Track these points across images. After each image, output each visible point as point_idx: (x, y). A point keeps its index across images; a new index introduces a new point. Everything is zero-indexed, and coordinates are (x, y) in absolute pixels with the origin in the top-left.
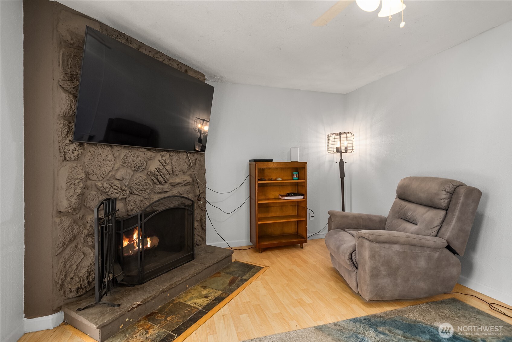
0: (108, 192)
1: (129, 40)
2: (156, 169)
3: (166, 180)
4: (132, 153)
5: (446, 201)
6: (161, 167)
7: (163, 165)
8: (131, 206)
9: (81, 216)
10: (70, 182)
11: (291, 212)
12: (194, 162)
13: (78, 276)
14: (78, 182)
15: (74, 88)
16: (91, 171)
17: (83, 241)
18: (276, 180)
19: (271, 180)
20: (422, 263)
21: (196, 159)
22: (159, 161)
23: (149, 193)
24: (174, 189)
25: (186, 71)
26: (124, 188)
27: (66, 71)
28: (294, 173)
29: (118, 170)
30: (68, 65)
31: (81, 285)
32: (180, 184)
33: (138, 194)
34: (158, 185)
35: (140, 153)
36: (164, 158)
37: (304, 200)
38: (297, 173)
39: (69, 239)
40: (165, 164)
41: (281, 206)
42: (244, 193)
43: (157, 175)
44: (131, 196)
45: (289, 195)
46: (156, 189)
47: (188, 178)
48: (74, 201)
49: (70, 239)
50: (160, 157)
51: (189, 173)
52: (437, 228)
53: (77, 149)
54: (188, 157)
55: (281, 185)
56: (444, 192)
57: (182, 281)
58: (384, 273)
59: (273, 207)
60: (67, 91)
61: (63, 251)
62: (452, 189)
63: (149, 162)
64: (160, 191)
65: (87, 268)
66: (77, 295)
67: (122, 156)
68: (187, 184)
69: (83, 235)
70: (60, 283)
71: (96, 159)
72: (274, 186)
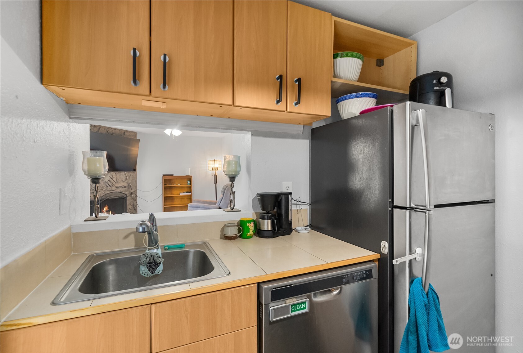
2: (108, 180)
3: (113, 185)
6: (111, 179)
11: (187, 202)
12: (129, 176)
18: (177, 185)
19: (174, 185)
21: (131, 175)
23: (105, 191)
24: (118, 189)
25: (124, 133)
28: (188, 181)
32: (121, 187)
33: (99, 191)
34: (109, 187)
36: (112, 175)
37: (192, 195)
41: (181, 199)
43: (108, 183)
45: (184, 192)
47: (125, 184)
50: (110, 175)
51: (126, 181)
54: (125, 174)
55: (181, 188)
59: (176, 199)
64: (110, 190)
68: (125, 187)
72: (177, 188)
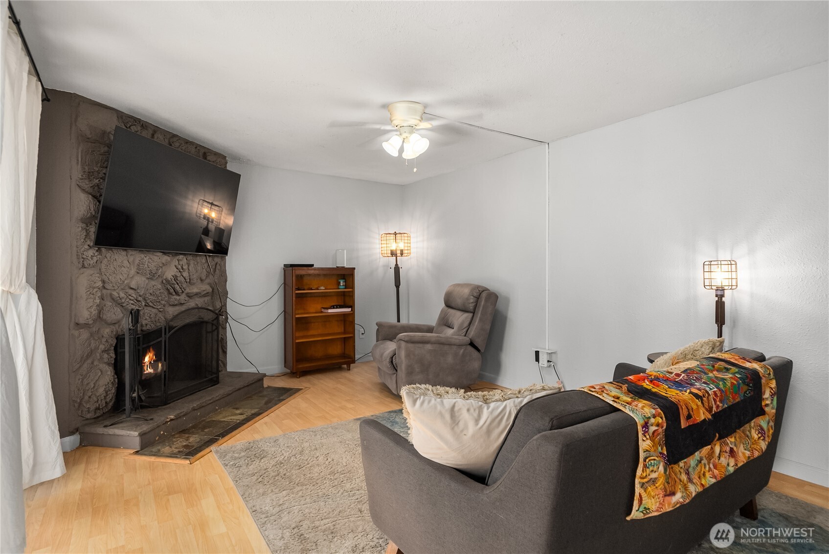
0: (123, 303)
1: (144, 125)
2: (173, 276)
3: (183, 290)
4: (148, 257)
5: (473, 304)
6: (179, 274)
7: (180, 272)
8: (146, 319)
9: (97, 329)
10: (89, 291)
11: (337, 328)
12: (214, 267)
13: (96, 395)
14: (96, 291)
15: (91, 187)
16: (106, 279)
17: (99, 358)
18: (318, 289)
19: (312, 289)
20: (450, 359)
21: (216, 264)
22: (176, 266)
23: (164, 306)
24: (191, 300)
25: (205, 154)
26: (140, 298)
27: (84, 169)
28: (339, 281)
29: (132, 277)
30: (86, 162)
31: (99, 405)
32: (198, 294)
33: (153, 305)
34: (173, 295)
35: (156, 258)
36: (181, 263)
37: (352, 312)
38: (344, 280)
39: (87, 353)
40: (182, 271)
41: (324, 321)
42: (275, 307)
43: (173, 284)
44: (145, 308)
45: (333, 307)
46: (172, 300)
47: (206, 288)
48: (94, 312)
49: (88, 354)
50: (177, 262)
51: (208, 281)
52: (466, 330)
53: (96, 254)
54: (207, 261)
55: (324, 296)
56: (472, 297)
57: (212, 401)
58: (417, 370)
59: (314, 322)
60: (84, 190)
61: (80, 367)
62: (478, 294)
63: (163, 267)
64: (176, 303)
65: (104, 387)
66: (95, 416)
67: (137, 262)
68: (206, 295)
69: (99, 351)
70: (79, 401)
71: (111, 266)
72: (315, 296)
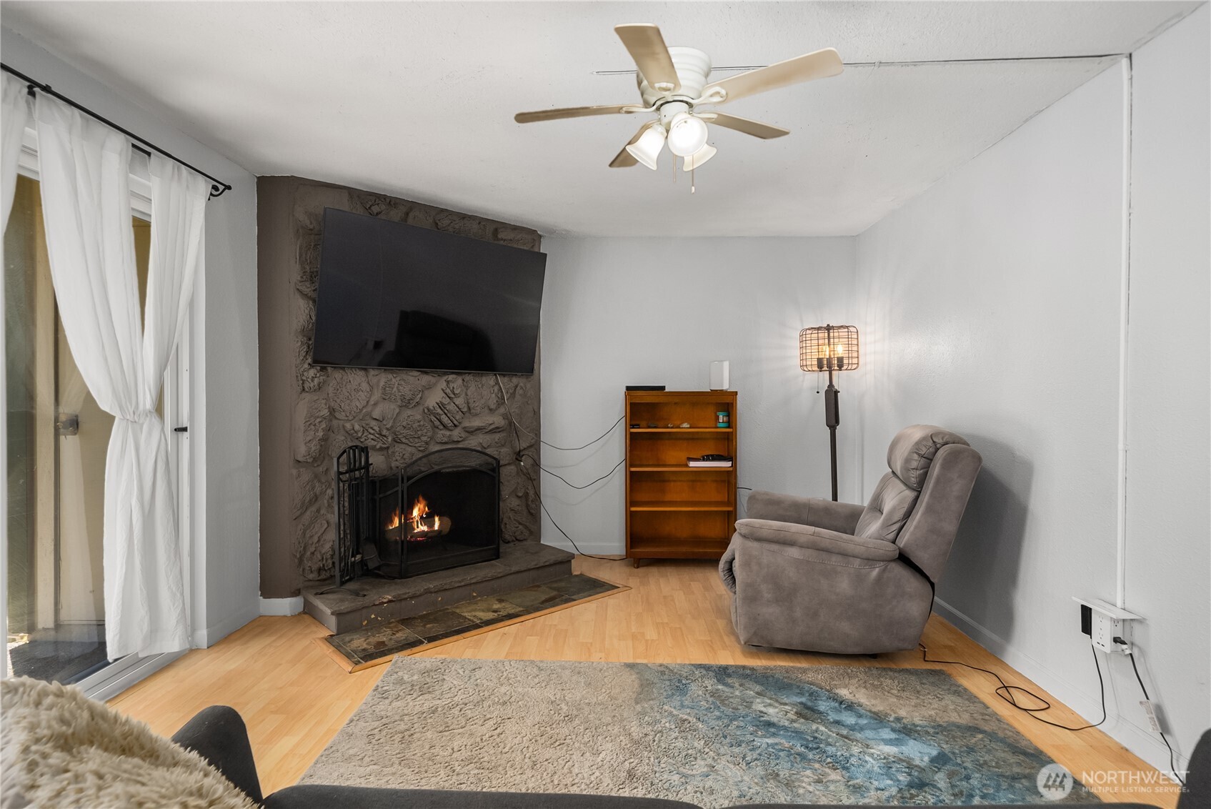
0: (361, 437)
2: (438, 404)
3: (455, 422)
4: (398, 379)
5: (918, 472)
6: (446, 401)
7: (449, 398)
8: (397, 460)
9: (325, 469)
10: (309, 421)
11: (713, 493)
12: (511, 391)
13: (320, 553)
14: (320, 422)
15: (314, 290)
16: (336, 407)
17: (326, 505)
18: (680, 428)
19: (668, 428)
21: (516, 386)
22: (443, 390)
23: (427, 443)
24: (472, 437)
26: (384, 432)
27: (304, 268)
28: (718, 413)
29: (375, 404)
30: (306, 260)
31: (324, 565)
32: (482, 429)
33: (408, 442)
34: (441, 430)
35: (411, 378)
36: (451, 385)
37: (731, 469)
38: (725, 413)
39: (308, 499)
40: (453, 396)
41: (693, 481)
43: (439, 414)
44: (397, 445)
45: (705, 458)
46: (438, 436)
47: (497, 420)
48: (314, 447)
49: (310, 500)
50: (445, 384)
51: (502, 410)
52: (896, 526)
53: (318, 375)
54: (497, 383)
55: (692, 438)
56: (916, 457)
57: (463, 584)
58: (767, 596)
59: (675, 481)
60: (305, 296)
61: (302, 514)
62: (932, 450)
63: (426, 392)
64: (445, 440)
65: (331, 543)
66: (319, 578)
67: (382, 384)
68: (496, 430)
69: (327, 497)
70: (298, 556)
71: (344, 390)
72: (676, 439)
